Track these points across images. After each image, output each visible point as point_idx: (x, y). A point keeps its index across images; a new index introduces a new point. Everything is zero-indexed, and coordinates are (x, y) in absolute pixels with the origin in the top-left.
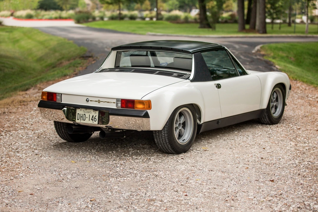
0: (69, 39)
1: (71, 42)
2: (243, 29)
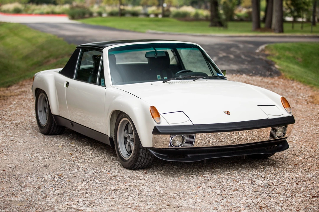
0: (60, 36)
1: (61, 39)
2: (258, 28)
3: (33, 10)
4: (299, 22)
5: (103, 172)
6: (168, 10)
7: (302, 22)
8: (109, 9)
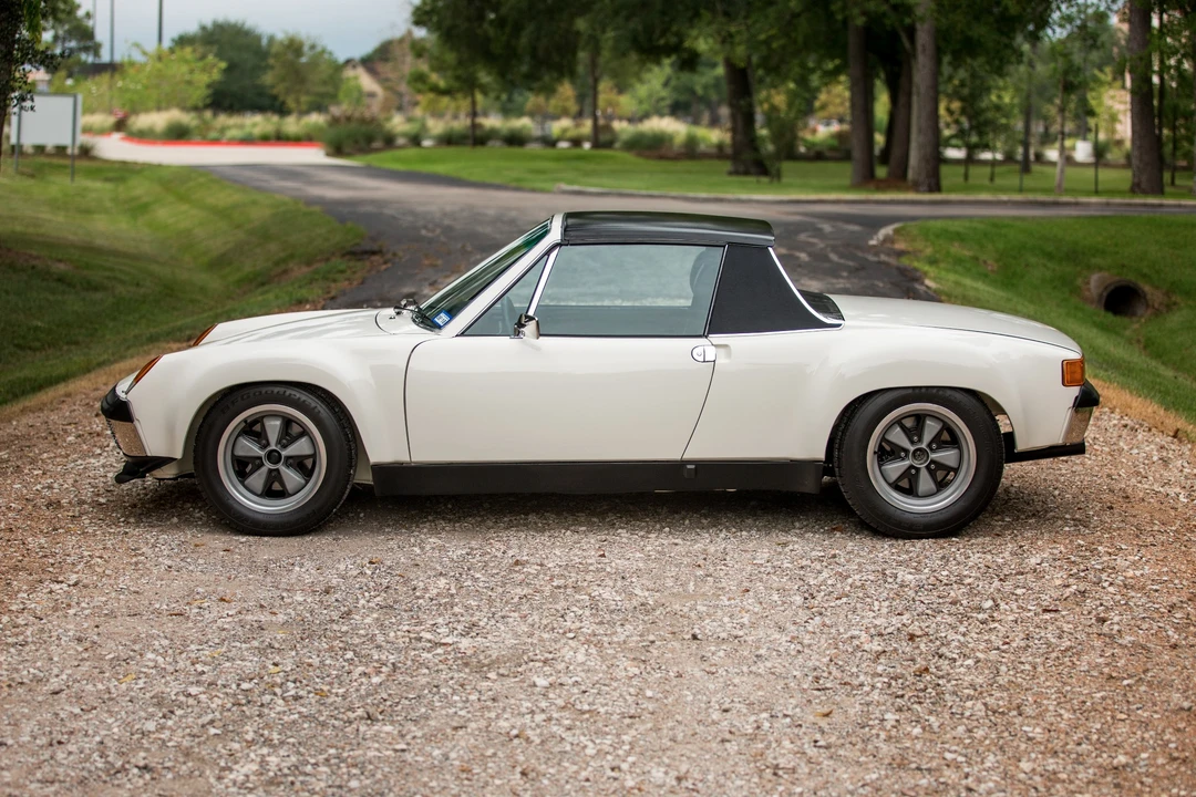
0: (311, 201)
1: (317, 209)
2: (867, 179)
3: (223, 130)
4: (985, 163)
5: (489, 553)
6: (608, 128)
7: (994, 163)
8: (436, 127)
